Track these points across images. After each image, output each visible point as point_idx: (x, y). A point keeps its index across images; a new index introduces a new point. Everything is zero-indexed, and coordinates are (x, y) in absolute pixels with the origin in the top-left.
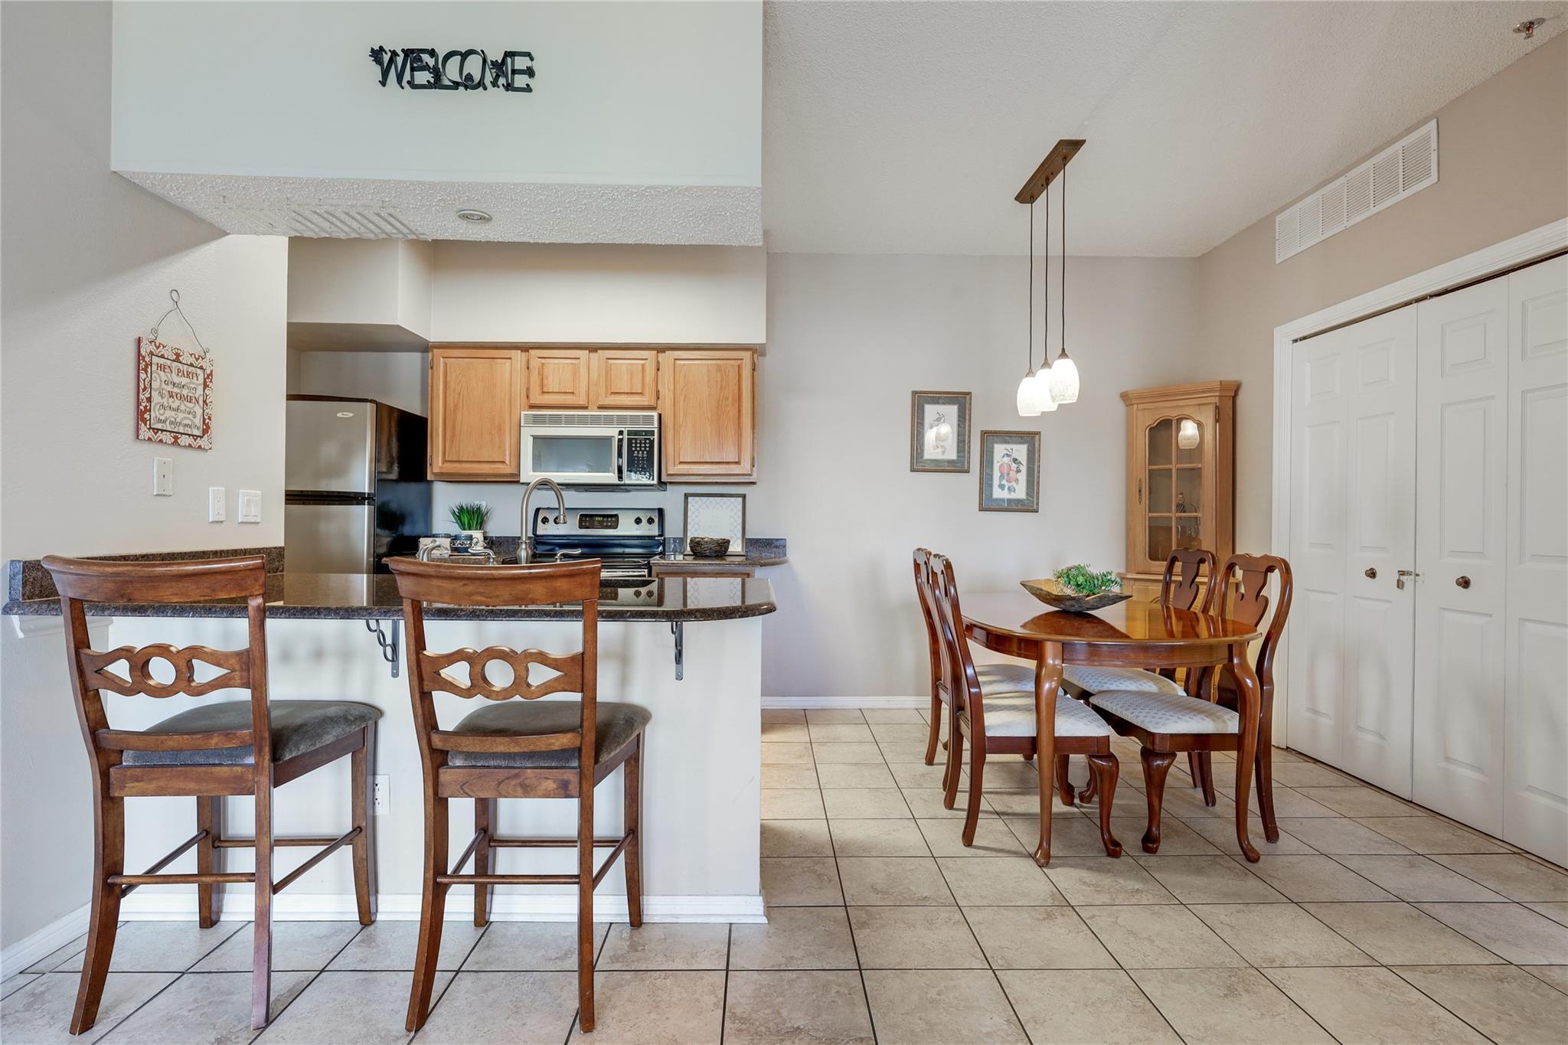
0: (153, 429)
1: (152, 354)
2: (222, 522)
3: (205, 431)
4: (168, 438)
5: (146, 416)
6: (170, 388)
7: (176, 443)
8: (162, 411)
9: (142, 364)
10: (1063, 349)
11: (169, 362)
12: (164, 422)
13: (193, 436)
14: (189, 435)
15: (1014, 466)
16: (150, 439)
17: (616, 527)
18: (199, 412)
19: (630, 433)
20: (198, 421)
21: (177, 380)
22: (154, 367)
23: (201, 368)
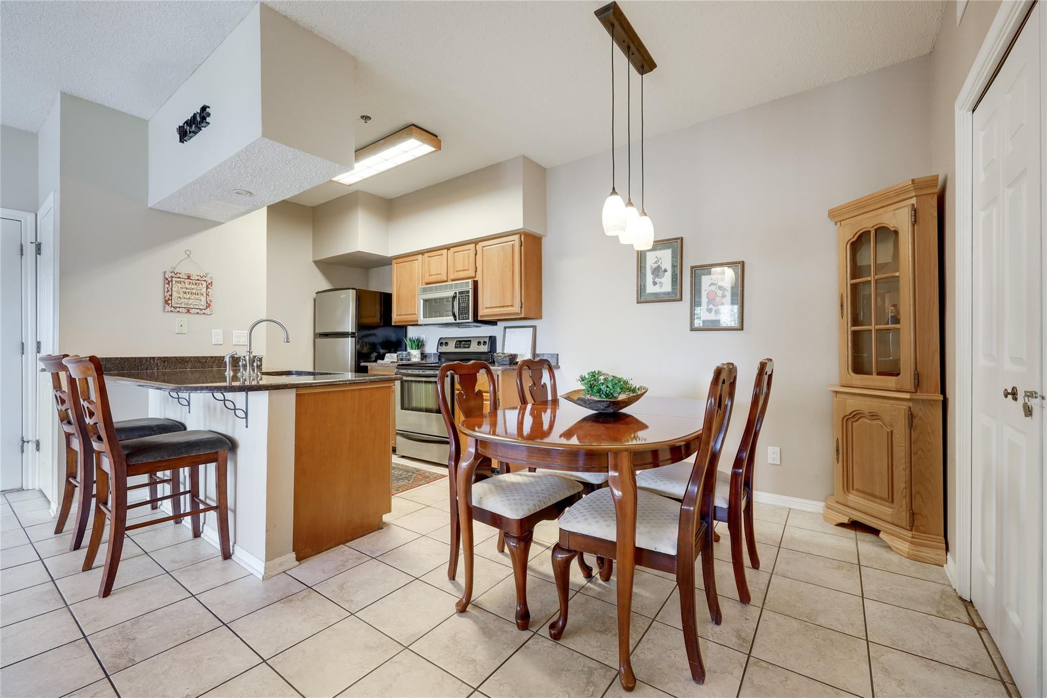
0: (174, 307)
1: (172, 277)
2: (221, 345)
3: (208, 306)
4: (184, 310)
5: (170, 302)
6: (184, 290)
7: (188, 311)
8: (179, 299)
9: (168, 281)
10: (614, 189)
11: (183, 280)
12: (181, 304)
13: (200, 309)
14: (197, 309)
15: (720, 293)
16: (171, 311)
17: (469, 347)
18: (203, 299)
19: (460, 293)
20: (203, 302)
21: (188, 286)
22: (174, 282)
23: (205, 281)
